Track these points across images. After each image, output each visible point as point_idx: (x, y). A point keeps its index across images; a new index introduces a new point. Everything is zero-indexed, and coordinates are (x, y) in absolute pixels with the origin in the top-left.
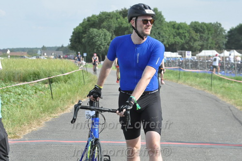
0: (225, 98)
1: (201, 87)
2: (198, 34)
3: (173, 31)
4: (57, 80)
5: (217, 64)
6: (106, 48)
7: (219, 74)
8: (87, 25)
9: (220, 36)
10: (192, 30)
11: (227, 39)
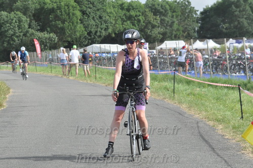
0: (192, 109)
1: (159, 95)
2: (158, 17)
3: (122, 13)
6: (21, 39)
7: (188, 75)
9: (189, 19)
10: (149, 11)
11: (199, 23)
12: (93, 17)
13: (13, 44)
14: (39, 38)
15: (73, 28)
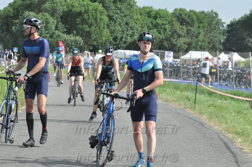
0: (212, 120)
1: (180, 105)
2: (184, 28)
3: (149, 20)
5: (207, 71)
7: (210, 86)
8: (21, 5)
9: (215, 31)
10: (176, 20)
11: (225, 35)
12: (120, 24)
14: (65, 40)
15: (99, 33)
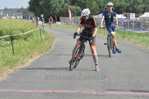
1: (143, 45)
4: (18, 38)
6: (60, 10)
13: (55, 12)
14: (71, 9)
15: (90, 4)
